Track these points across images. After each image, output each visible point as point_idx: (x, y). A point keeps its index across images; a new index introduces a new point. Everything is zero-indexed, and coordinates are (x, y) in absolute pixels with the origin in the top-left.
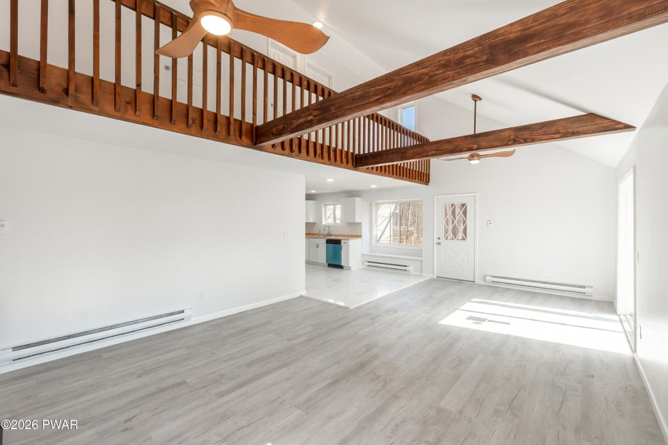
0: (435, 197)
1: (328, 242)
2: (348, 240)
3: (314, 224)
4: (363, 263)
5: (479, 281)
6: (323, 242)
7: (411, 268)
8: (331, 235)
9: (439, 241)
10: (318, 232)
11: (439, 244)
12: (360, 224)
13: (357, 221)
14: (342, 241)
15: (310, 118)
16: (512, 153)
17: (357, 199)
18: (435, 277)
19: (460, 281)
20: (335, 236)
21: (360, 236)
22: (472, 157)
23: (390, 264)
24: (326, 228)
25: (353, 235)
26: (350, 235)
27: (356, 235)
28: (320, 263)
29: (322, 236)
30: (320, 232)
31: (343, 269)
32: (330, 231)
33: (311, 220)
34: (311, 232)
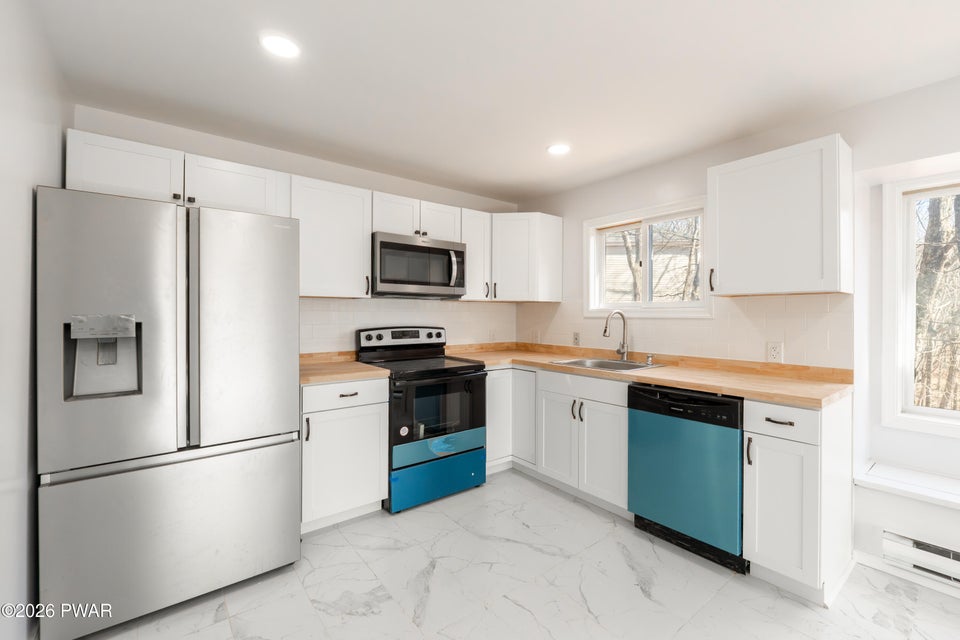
1: (642, 397)
6: (609, 397)
10: (569, 343)
14: (753, 415)
21: (844, 376)
24: (612, 323)
25: (781, 367)
26: (758, 367)
27: (807, 368)
28: (588, 495)
29: (589, 363)
30: (577, 344)
31: (746, 577)
32: (628, 339)
33: (542, 296)
34: (539, 342)
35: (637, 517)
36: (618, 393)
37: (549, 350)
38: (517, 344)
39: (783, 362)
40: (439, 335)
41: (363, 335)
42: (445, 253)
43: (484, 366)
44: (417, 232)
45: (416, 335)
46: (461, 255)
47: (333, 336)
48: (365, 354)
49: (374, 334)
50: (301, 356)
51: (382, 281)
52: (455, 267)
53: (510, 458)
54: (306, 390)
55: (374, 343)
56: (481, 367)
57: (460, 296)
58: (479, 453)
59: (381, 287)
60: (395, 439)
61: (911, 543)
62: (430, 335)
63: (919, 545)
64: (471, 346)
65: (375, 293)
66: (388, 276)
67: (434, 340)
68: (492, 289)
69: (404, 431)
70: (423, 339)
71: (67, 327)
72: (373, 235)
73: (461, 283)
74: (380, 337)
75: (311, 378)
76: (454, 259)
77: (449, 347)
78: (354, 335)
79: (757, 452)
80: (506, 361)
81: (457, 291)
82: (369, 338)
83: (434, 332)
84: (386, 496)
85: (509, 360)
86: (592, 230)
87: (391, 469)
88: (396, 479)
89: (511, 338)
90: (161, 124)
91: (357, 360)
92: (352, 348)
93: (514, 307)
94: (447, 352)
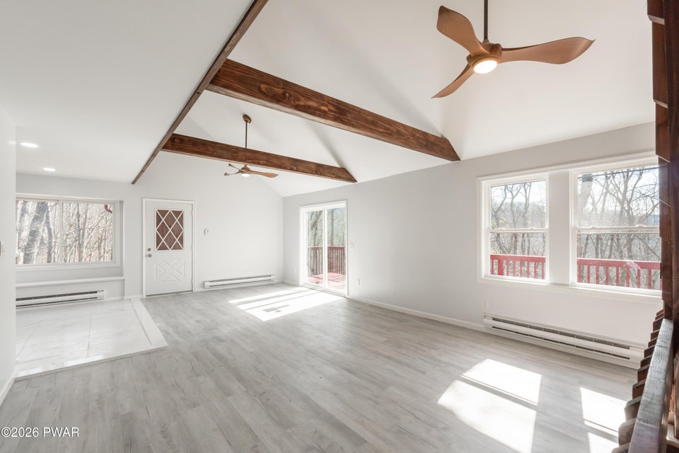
0: (144, 200)
5: (197, 289)
7: (103, 294)
9: (149, 253)
11: (150, 256)
15: (323, 108)
16: (275, 175)
18: (144, 297)
19: (178, 294)
22: (245, 170)
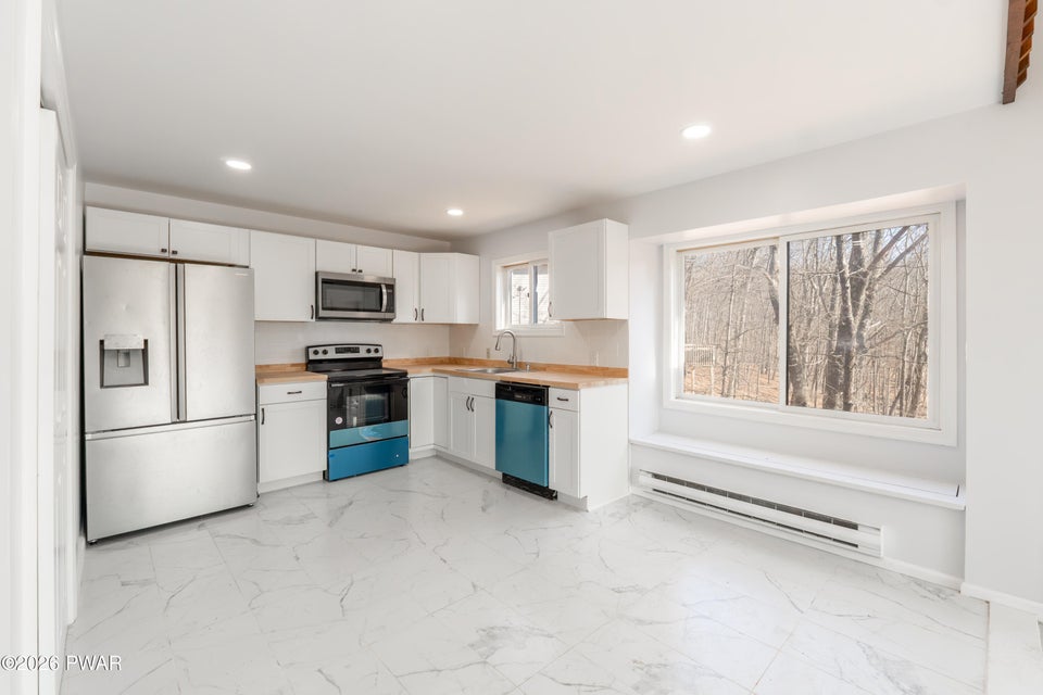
1: (505, 391)
2: (575, 388)
3: (472, 327)
4: (632, 478)
6: (484, 391)
7: (882, 540)
8: (520, 366)
10: (483, 357)
12: (621, 324)
13: (611, 313)
14: (553, 394)
17: (611, 227)
20: (535, 368)
21: (621, 373)
23: (756, 502)
24: (503, 340)
25: (597, 368)
26: (585, 369)
27: (607, 369)
28: (477, 465)
29: (490, 370)
30: (488, 357)
31: (554, 502)
32: (518, 351)
33: (461, 318)
34: (465, 357)
35: (504, 475)
36: (489, 388)
37: (471, 362)
38: (450, 359)
39: (598, 365)
40: (377, 351)
41: (311, 350)
42: (377, 286)
43: (406, 373)
44: (354, 270)
45: (356, 350)
46: (391, 287)
47: (287, 351)
48: (313, 366)
49: (320, 350)
50: (257, 367)
51: (323, 309)
52: (385, 297)
53: (432, 446)
54: (262, 388)
55: (321, 356)
56: (405, 374)
57: (392, 320)
58: (404, 440)
59: (322, 313)
60: (331, 426)
61: (650, 475)
62: (369, 351)
63: (656, 476)
64: (407, 360)
65: (319, 319)
66: (329, 305)
67: (372, 355)
68: (420, 314)
69: (339, 421)
70: (363, 354)
71: (102, 342)
72: (317, 274)
73: (391, 308)
74: (325, 352)
75: (266, 380)
76: (384, 291)
77: (386, 361)
78: (304, 352)
79: (554, 419)
80: (427, 371)
81: (388, 315)
82: (316, 353)
83: (372, 348)
84: (325, 469)
85: (430, 369)
86: (499, 267)
87: (329, 449)
88: (332, 456)
89: (446, 354)
90: (156, 195)
91: (307, 370)
92: (302, 360)
93: (448, 328)
94: (384, 365)
